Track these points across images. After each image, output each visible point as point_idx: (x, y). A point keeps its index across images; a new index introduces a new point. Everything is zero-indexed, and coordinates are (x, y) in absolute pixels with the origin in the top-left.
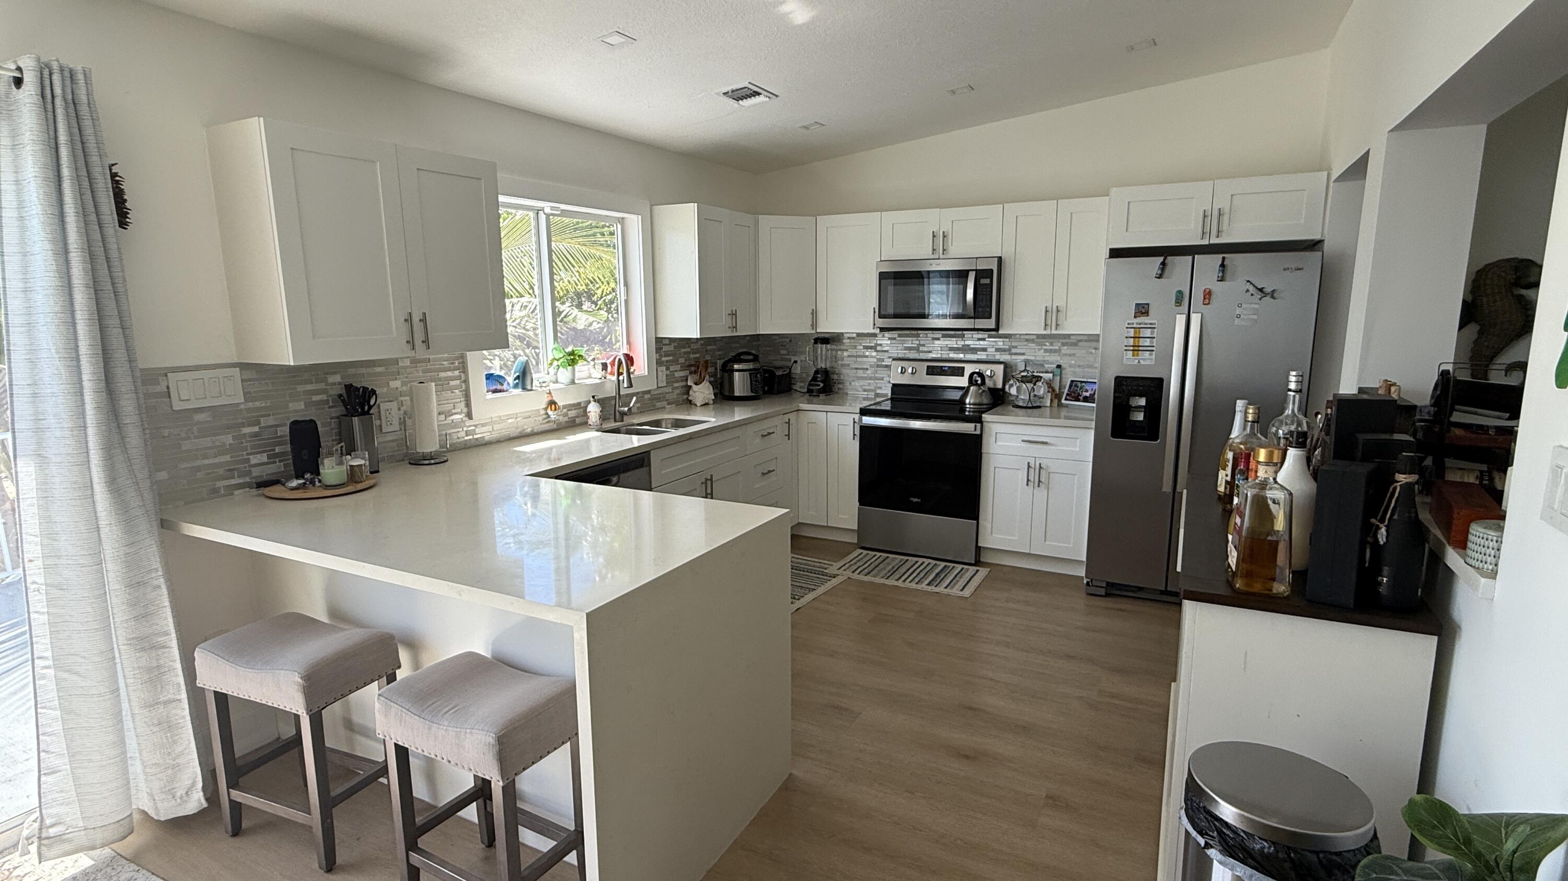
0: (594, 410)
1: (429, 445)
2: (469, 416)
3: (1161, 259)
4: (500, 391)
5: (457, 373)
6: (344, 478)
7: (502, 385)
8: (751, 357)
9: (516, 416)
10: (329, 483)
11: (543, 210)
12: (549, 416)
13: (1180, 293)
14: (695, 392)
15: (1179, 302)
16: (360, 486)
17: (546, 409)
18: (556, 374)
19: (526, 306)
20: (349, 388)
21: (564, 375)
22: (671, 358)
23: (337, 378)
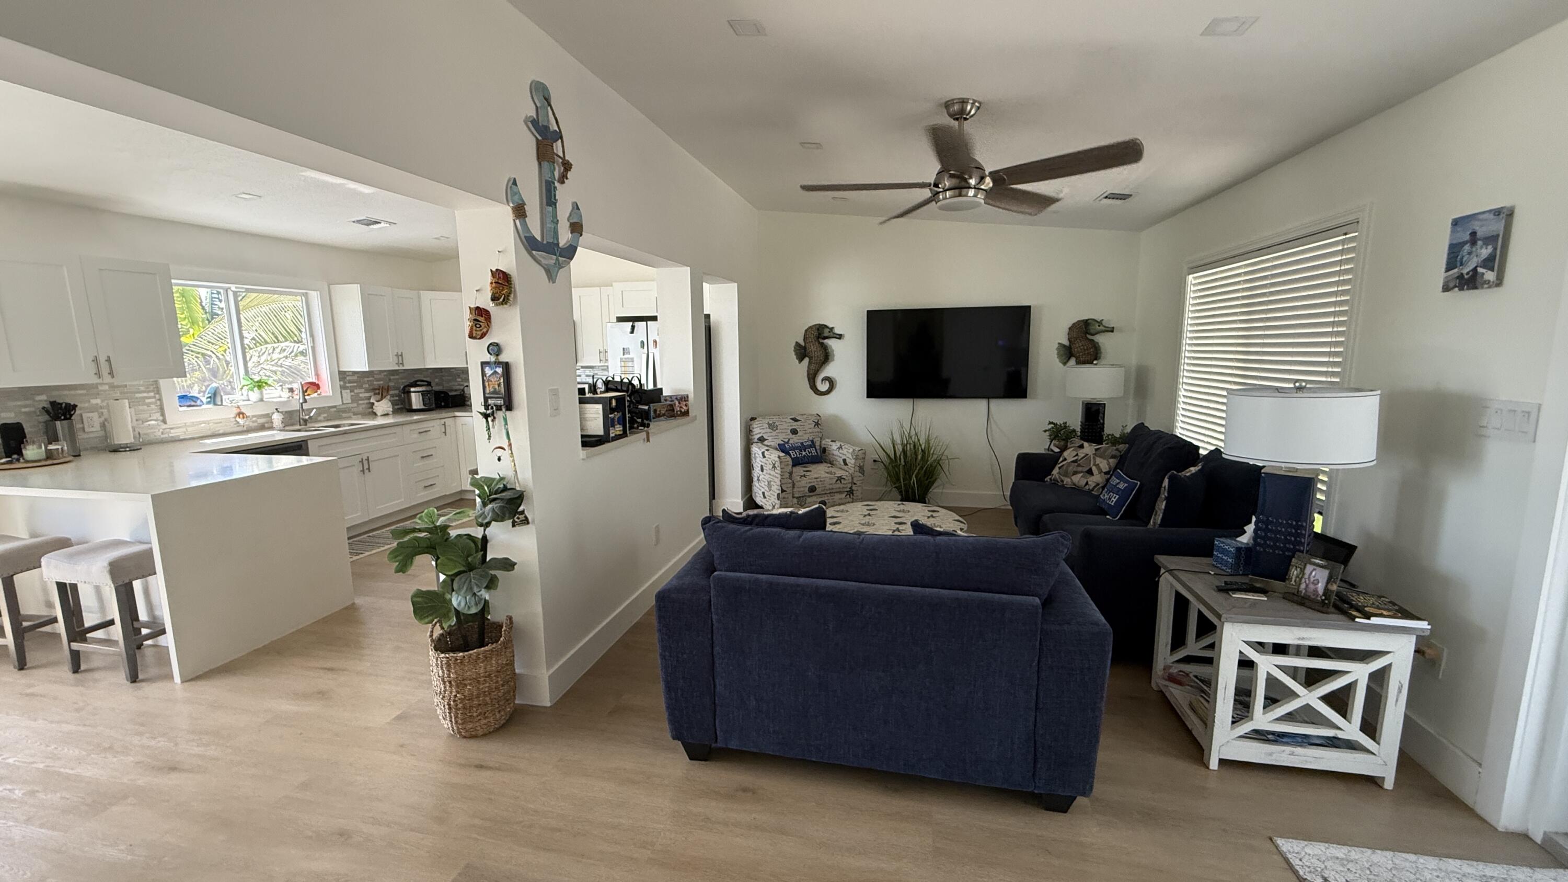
0: (277, 418)
1: (124, 437)
2: (164, 421)
3: (631, 323)
4: (194, 406)
5: (152, 394)
6: (44, 456)
7: (196, 402)
8: (426, 383)
9: (207, 422)
10: (28, 459)
11: (230, 288)
12: (238, 423)
13: (642, 342)
14: (376, 407)
15: (643, 346)
16: (55, 462)
17: (235, 417)
18: (248, 395)
19: (285, 350)
20: (53, 404)
21: (254, 396)
22: (355, 384)
23: (44, 397)
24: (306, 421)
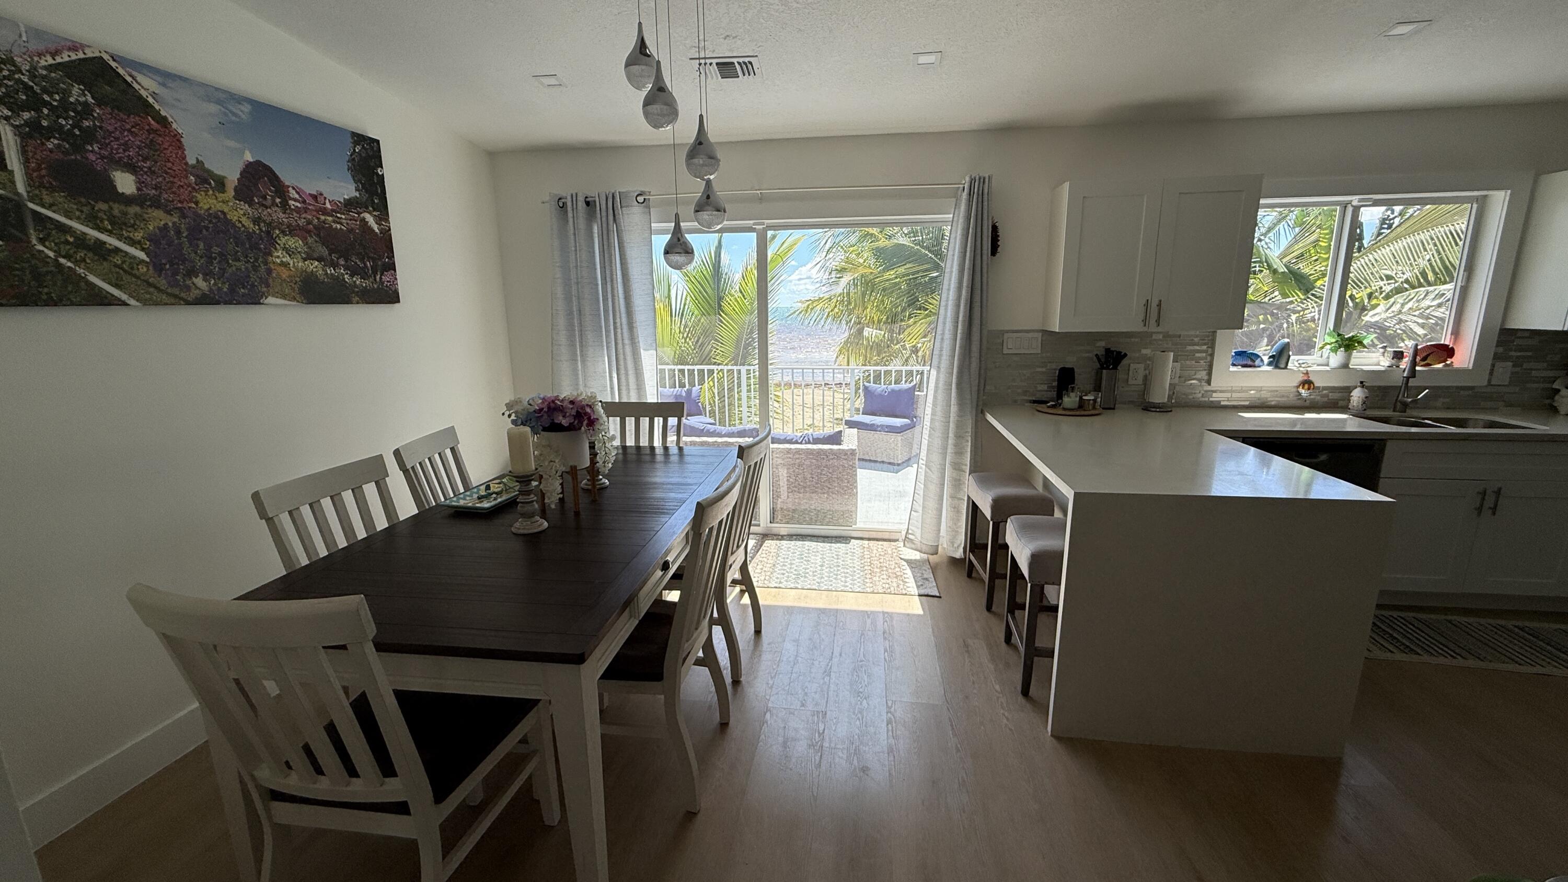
0: (1357, 395)
1: (1160, 395)
2: (1209, 382)
4: (1250, 366)
5: (1205, 347)
6: (1076, 405)
7: (1254, 361)
9: (1259, 390)
10: (1065, 407)
11: (1350, 202)
12: (1300, 394)
14: (1563, 397)
16: (1086, 413)
17: (1298, 387)
18: (1328, 358)
20: (1108, 351)
21: (1336, 359)
23: (1102, 344)
24: (1405, 406)
